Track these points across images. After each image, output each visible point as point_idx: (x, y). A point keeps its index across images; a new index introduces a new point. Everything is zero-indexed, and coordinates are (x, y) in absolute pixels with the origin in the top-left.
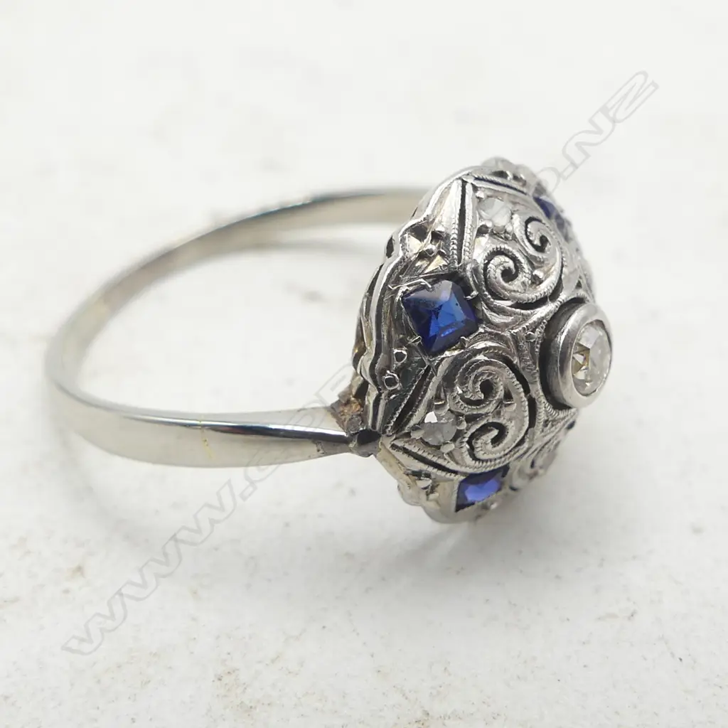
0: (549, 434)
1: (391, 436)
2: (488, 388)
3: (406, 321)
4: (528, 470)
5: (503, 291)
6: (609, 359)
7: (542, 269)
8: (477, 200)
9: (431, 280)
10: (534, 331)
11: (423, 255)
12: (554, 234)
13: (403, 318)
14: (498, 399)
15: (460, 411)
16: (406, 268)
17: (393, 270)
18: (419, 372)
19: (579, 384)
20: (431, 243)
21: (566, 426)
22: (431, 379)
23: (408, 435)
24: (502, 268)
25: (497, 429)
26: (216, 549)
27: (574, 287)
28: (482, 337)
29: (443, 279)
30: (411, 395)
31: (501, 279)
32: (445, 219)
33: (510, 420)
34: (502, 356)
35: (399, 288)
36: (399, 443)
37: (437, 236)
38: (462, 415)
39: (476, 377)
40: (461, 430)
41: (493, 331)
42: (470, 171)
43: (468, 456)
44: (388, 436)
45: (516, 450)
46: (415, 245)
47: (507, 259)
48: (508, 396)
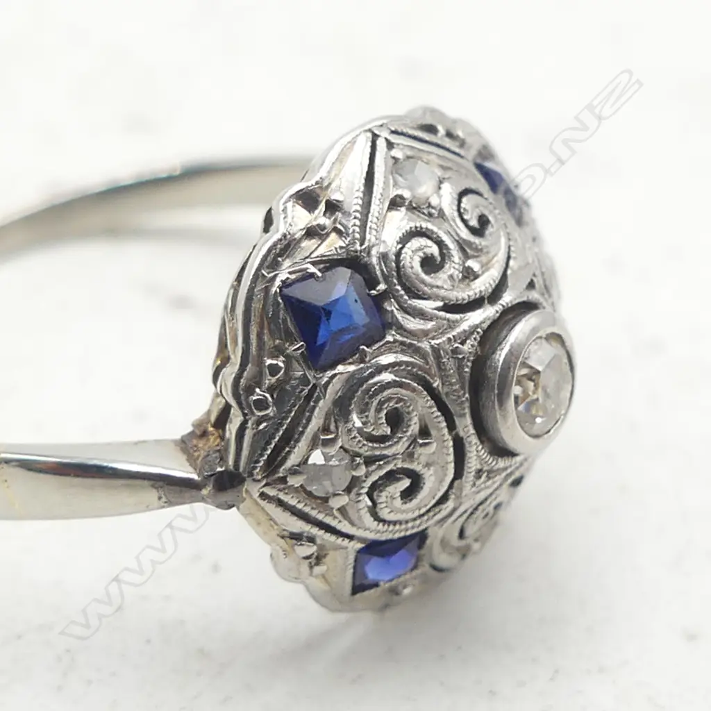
0: (482, 490)
1: (259, 481)
2: (396, 420)
3: (285, 321)
4: (455, 542)
5: (422, 286)
6: (570, 388)
7: (479, 259)
8: (391, 162)
9: (322, 266)
10: (463, 343)
11: (311, 233)
12: (499, 214)
13: (281, 317)
14: (411, 436)
15: (357, 450)
16: (287, 247)
17: (269, 251)
18: (301, 392)
19: (526, 421)
20: (324, 214)
21: (510, 481)
22: (317, 402)
23: (283, 480)
24: (421, 254)
25: (409, 477)
26: (19, 637)
27: (525, 286)
28: (390, 348)
29: (338, 266)
30: (288, 425)
31: (420, 270)
32: (344, 185)
33: (428, 465)
34: (417, 374)
35: (276, 276)
36: (271, 492)
37: (332, 207)
38: (359, 455)
39: (381, 403)
40: (358, 477)
41: (405, 339)
42: (385, 121)
43: (368, 514)
44: (254, 480)
45: (437, 510)
46: (301, 219)
47: (430, 243)
48: (425, 432)
